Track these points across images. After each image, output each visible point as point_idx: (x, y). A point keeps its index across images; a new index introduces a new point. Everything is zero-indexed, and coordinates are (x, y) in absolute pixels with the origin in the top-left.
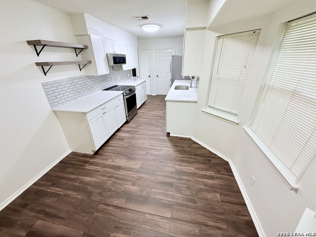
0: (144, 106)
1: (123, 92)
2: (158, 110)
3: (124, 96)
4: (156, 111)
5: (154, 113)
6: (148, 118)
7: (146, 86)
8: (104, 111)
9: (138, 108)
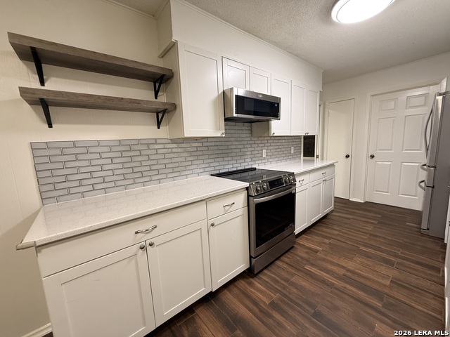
0: (323, 229)
1: (247, 184)
2: (368, 256)
3: (249, 196)
4: (358, 259)
5: (350, 265)
6: (324, 282)
7: (333, 178)
8: (148, 238)
9: (297, 231)
